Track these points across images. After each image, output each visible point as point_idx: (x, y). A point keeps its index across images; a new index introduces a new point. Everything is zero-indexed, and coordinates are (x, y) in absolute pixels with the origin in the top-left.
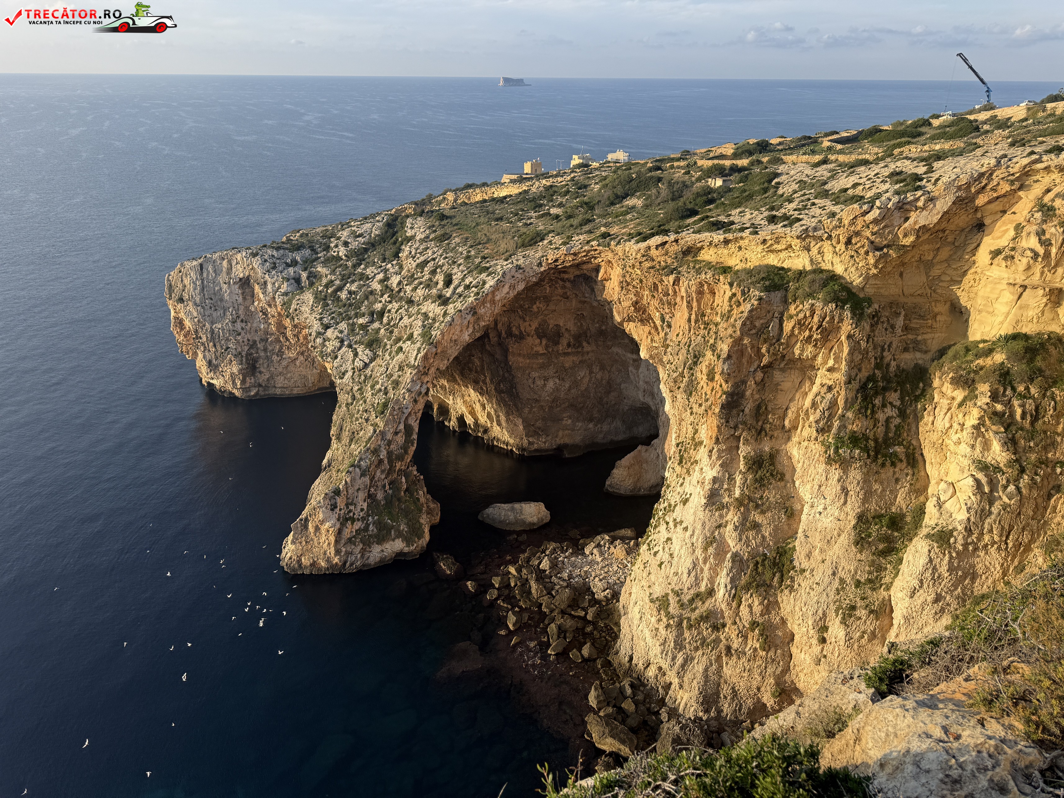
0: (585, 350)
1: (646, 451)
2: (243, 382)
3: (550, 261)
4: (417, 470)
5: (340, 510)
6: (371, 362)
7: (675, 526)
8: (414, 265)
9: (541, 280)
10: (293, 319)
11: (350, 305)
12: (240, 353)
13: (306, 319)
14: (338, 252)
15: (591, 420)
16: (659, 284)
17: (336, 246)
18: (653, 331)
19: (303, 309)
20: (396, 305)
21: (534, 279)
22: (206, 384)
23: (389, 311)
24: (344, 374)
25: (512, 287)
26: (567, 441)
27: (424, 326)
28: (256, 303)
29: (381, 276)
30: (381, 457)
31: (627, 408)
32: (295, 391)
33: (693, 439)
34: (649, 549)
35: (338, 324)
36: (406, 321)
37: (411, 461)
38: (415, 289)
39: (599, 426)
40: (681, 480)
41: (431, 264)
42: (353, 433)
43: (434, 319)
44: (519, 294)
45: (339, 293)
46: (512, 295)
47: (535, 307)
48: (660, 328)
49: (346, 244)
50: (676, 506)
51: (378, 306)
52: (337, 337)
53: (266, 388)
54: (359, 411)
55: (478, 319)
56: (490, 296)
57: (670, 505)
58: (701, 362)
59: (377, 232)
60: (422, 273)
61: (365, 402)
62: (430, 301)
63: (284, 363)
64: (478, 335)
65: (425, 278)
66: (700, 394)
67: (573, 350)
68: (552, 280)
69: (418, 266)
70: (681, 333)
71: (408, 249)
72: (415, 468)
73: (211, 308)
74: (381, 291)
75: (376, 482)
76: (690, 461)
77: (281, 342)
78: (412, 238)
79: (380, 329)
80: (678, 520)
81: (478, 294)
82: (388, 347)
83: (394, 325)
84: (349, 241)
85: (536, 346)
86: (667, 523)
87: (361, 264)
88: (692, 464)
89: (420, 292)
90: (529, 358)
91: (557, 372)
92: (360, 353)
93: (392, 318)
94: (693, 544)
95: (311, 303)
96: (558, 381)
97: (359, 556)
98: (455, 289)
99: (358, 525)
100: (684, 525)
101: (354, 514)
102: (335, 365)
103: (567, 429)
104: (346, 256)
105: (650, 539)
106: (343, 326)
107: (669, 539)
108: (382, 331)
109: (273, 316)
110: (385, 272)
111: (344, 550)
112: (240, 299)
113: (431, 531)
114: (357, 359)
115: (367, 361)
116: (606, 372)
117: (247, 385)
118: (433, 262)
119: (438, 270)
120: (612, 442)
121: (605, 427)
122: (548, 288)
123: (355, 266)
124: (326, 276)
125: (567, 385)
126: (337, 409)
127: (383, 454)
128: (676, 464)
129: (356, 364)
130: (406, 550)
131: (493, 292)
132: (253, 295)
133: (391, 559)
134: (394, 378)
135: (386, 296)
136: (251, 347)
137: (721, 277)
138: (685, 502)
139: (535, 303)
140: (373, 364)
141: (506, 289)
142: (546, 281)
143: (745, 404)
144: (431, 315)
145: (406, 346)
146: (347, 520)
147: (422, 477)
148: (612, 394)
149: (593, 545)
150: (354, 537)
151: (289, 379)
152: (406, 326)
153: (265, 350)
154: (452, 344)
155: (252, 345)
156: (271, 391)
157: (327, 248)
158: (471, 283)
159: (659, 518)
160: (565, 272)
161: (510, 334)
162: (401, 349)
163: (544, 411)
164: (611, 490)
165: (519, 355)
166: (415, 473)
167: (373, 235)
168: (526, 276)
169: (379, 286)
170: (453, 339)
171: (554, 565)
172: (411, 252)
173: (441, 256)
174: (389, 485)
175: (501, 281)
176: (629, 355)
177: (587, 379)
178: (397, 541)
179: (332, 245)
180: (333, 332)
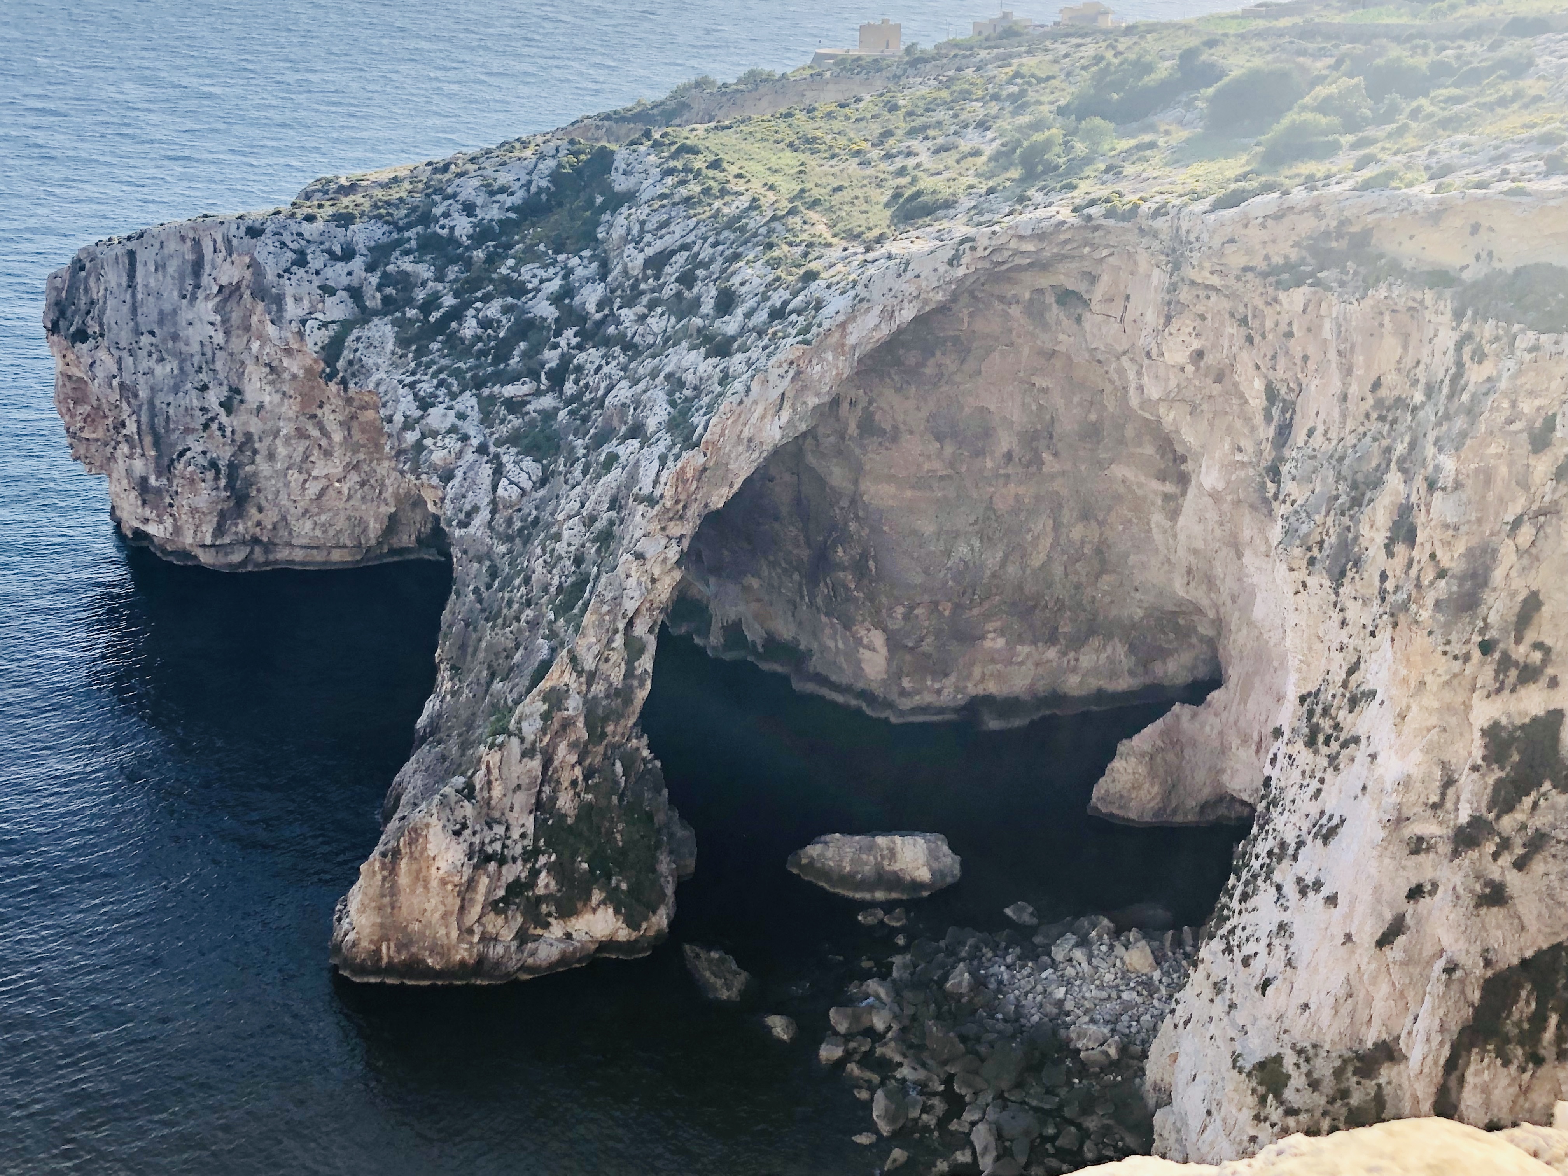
0: (1045, 469)
1: (1194, 716)
2: (219, 531)
3: (980, 253)
4: (650, 747)
5: (474, 833)
6: (535, 488)
7: (1303, 892)
8: (640, 258)
9: (954, 298)
10: (344, 382)
11: (484, 353)
12: (213, 464)
13: (378, 385)
14: (452, 228)
15: (1052, 639)
16: (1268, 311)
17: (446, 215)
18: (1238, 423)
19: (369, 361)
20: (592, 356)
21: (940, 297)
22: (129, 534)
23: (579, 369)
24: (469, 515)
25: (889, 314)
26: (992, 688)
27: (673, 403)
28: (255, 346)
29: (555, 285)
30: (571, 712)
31: (1140, 613)
32: (336, 556)
33: (1345, 685)
34: (1229, 950)
35: (454, 396)
36: (623, 392)
37: (635, 725)
38: (642, 318)
39: (1072, 654)
40: (1315, 784)
41: (680, 258)
42: (497, 654)
43: (695, 388)
44: (900, 331)
45: (454, 325)
46: (885, 331)
47: (931, 362)
48: (1259, 419)
49: (469, 209)
50: (1300, 844)
51: (551, 358)
52: (453, 429)
53: (269, 547)
54: (510, 603)
55: (804, 388)
56: (837, 335)
57: (1283, 845)
58: (1371, 500)
59: (544, 183)
60: (657, 278)
61: (527, 581)
62: (684, 344)
63: (313, 489)
64: (803, 427)
65: (667, 293)
66: (1365, 575)
67: (1020, 470)
68: (975, 298)
69: (648, 263)
70: (1320, 429)
71: (620, 220)
72: (645, 740)
73: (150, 354)
74: (557, 320)
75: (555, 771)
76: (1337, 739)
77: (308, 437)
78: (630, 197)
79: (557, 410)
80: (1309, 880)
81: (806, 330)
82: (581, 452)
83: (592, 401)
84: (479, 201)
85: (929, 457)
86: (1279, 888)
87: (506, 257)
88: (1345, 745)
89: (657, 323)
90: (913, 487)
91: (976, 522)
92: (509, 466)
93: (587, 385)
94: (1348, 937)
95: (390, 346)
96: (977, 544)
97: (514, 945)
98: (748, 315)
99: (514, 871)
100: (1325, 891)
101: (504, 846)
102: (450, 492)
103: (993, 661)
104: (469, 237)
105: (1228, 926)
106: (468, 401)
107: (1282, 927)
108: (562, 414)
109: (295, 377)
110: (565, 277)
111: (478, 929)
112: (219, 338)
113: (676, 893)
114: (504, 482)
115: (528, 485)
116: (1094, 524)
117: (227, 540)
118: (685, 254)
119: (701, 273)
120: (1100, 695)
121: (1087, 660)
122: (966, 319)
123: (492, 260)
124: (424, 284)
125: (999, 555)
126: (453, 597)
127: (573, 705)
128: (1300, 745)
129: (500, 491)
130: (624, 934)
131: (843, 326)
132: (247, 328)
133: (589, 956)
134: (599, 525)
135: (569, 333)
136: (241, 449)
137: (1429, 296)
138: (1328, 835)
139: (933, 355)
140: (542, 492)
141: (872, 319)
142: (965, 299)
143: (1490, 601)
144: (689, 378)
145: (628, 450)
146: (488, 858)
147: (658, 764)
148: (1106, 578)
149: (1072, 939)
150: (502, 899)
151: (325, 527)
152: (624, 405)
153: (271, 456)
154: (741, 449)
155: (243, 444)
156: (282, 554)
157: (426, 219)
158: (786, 303)
159: (1255, 877)
160: (1009, 280)
161: (868, 426)
162: (613, 458)
163: (941, 614)
164: (1104, 810)
165: (891, 479)
166: (646, 753)
167: (533, 189)
168: (919, 288)
169: (552, 308)
170: (746, 434)
171: (979, 983)
172: (629, 230)
173: (705, 239)
174: (586, 778)
175: (862, 300)
176: (1156, 485)
177: (1046, 542)
178: (601, 911)
179: (438, 211)
180: (445, 415)
